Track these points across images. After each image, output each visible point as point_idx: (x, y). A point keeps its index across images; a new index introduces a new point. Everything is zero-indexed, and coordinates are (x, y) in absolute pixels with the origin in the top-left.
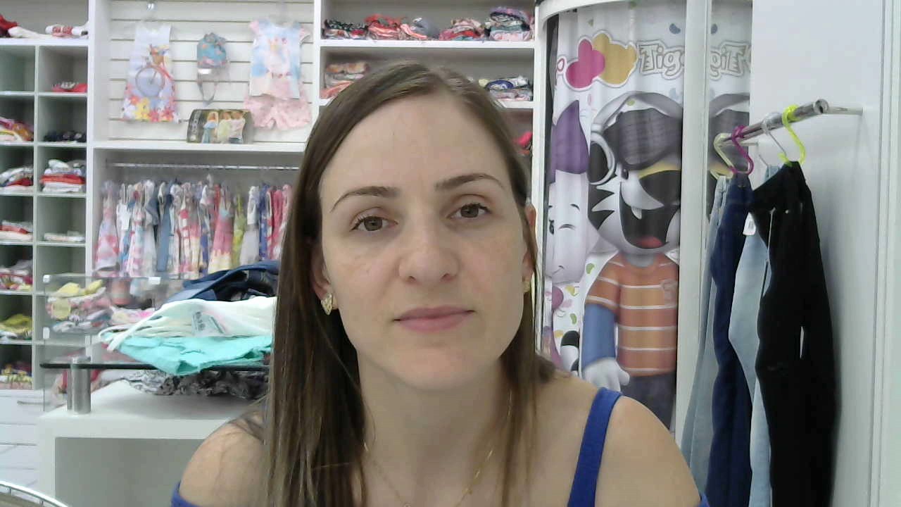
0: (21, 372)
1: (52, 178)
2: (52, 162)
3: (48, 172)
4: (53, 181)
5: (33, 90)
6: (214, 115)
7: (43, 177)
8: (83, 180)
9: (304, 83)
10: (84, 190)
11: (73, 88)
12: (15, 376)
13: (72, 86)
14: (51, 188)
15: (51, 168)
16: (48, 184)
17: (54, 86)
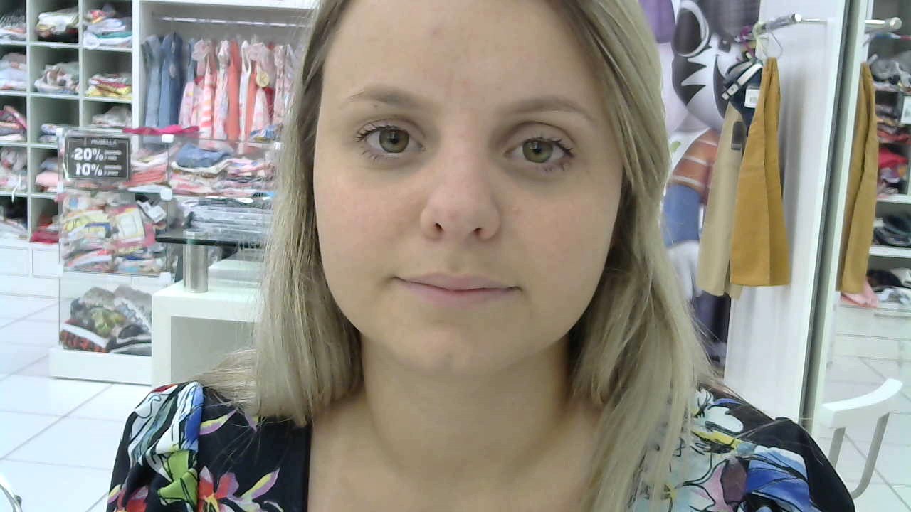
10: (129, 44)
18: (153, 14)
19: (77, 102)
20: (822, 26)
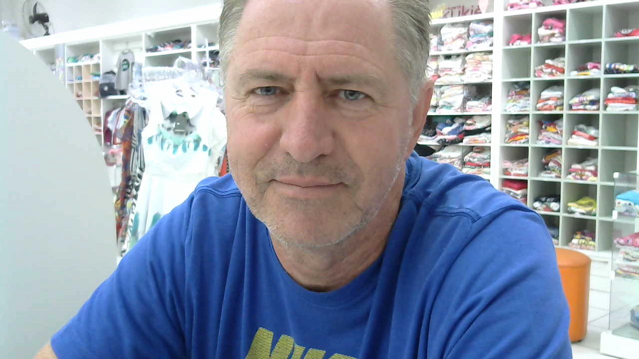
0: (588, 238)
1: (614, 100)
2: (613, 89)
3: (610, 96)
4: (614, 102)
5: (600, 37)
7: (607, 100)
11: (629, 34)
12: (583, 241)
13: (630, 31)
14: (612, 107)
15: (613, 93)
16: (611, 105)
17: (616, 33)
19: (596, 151)
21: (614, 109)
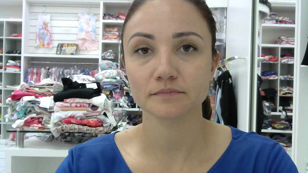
1: (9, 66)
2: (9, 61)
3: (8, 64)
5: (3, 36)
6: (66, 45)
7: (6, 66)
8: (20, 67)
9: (97, 35)
10: (20, 71)
11: (17, 35)
13: (16, 35)
16: (8, 68)
17: (10, 35)
18: (28, 61)
19: (1, 90)
20: (244, 60)
21: (10, 70)
